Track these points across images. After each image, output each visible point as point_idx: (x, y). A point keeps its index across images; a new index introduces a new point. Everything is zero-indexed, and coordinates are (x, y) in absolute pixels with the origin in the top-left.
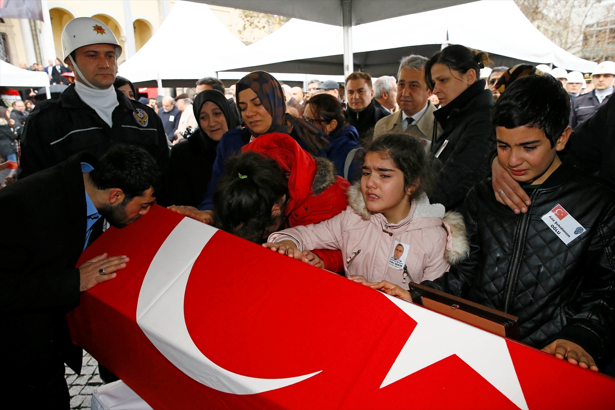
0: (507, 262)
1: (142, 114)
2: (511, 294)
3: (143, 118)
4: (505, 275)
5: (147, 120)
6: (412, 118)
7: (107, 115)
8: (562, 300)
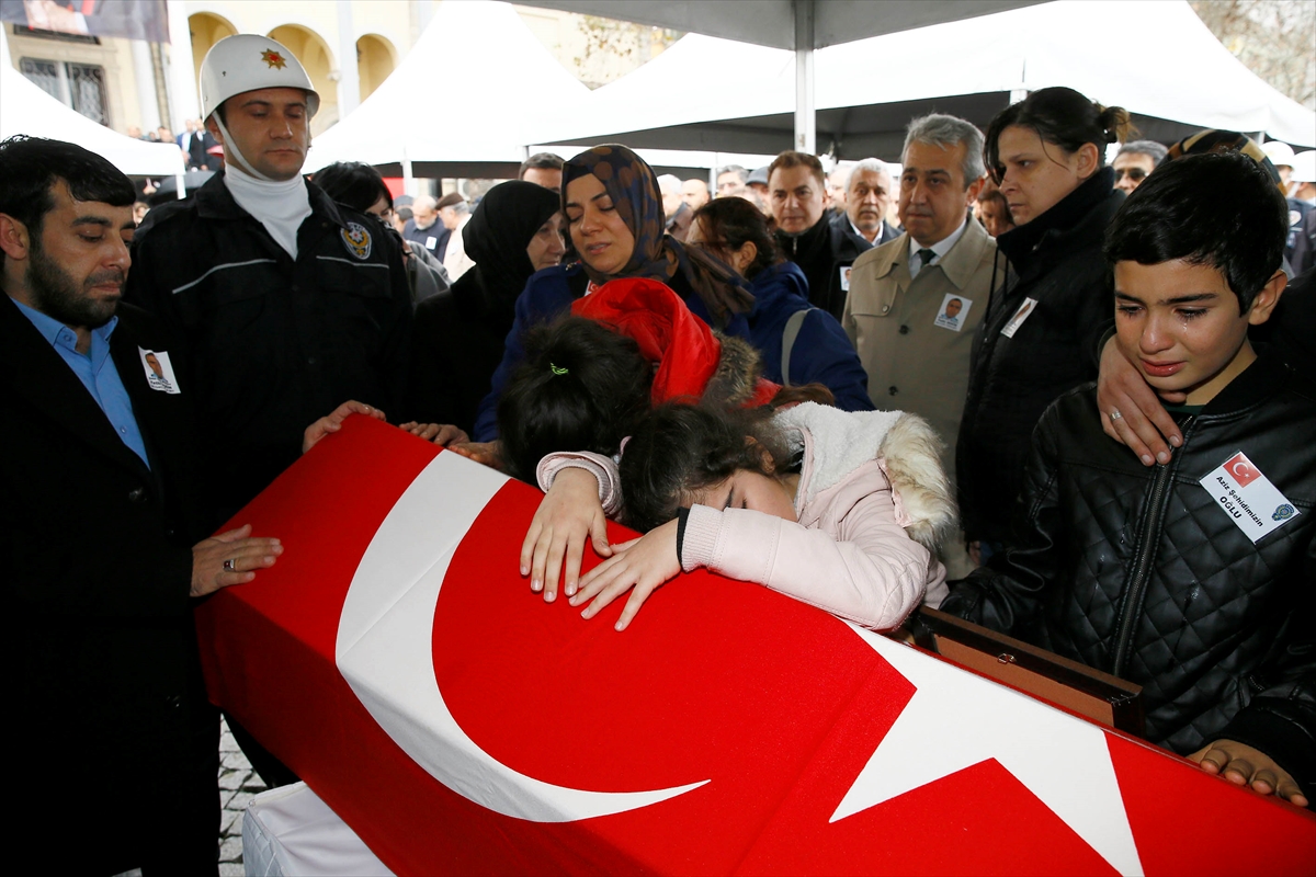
0: (1121, 572)
1: (358, 233)
2: (1127, 645)
3: (360, 242)
4: (1116, 603)
5: (368, 246)
6: (930, 251)
7: (287, 235)
8: (1240, 662)
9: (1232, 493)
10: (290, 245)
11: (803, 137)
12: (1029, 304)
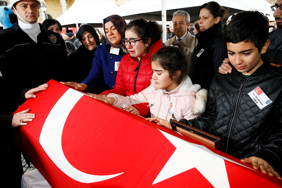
0: (229, 117)
1: (53, 37)
2: (230, 135)
3: (54, 39)
4: (228, 124)
5: (56, 40)
7: (35, 38)
8: (259, 140)
9: (256, 97)
10: (35, 40)
11: (164, 15)
12: (203, 50)
